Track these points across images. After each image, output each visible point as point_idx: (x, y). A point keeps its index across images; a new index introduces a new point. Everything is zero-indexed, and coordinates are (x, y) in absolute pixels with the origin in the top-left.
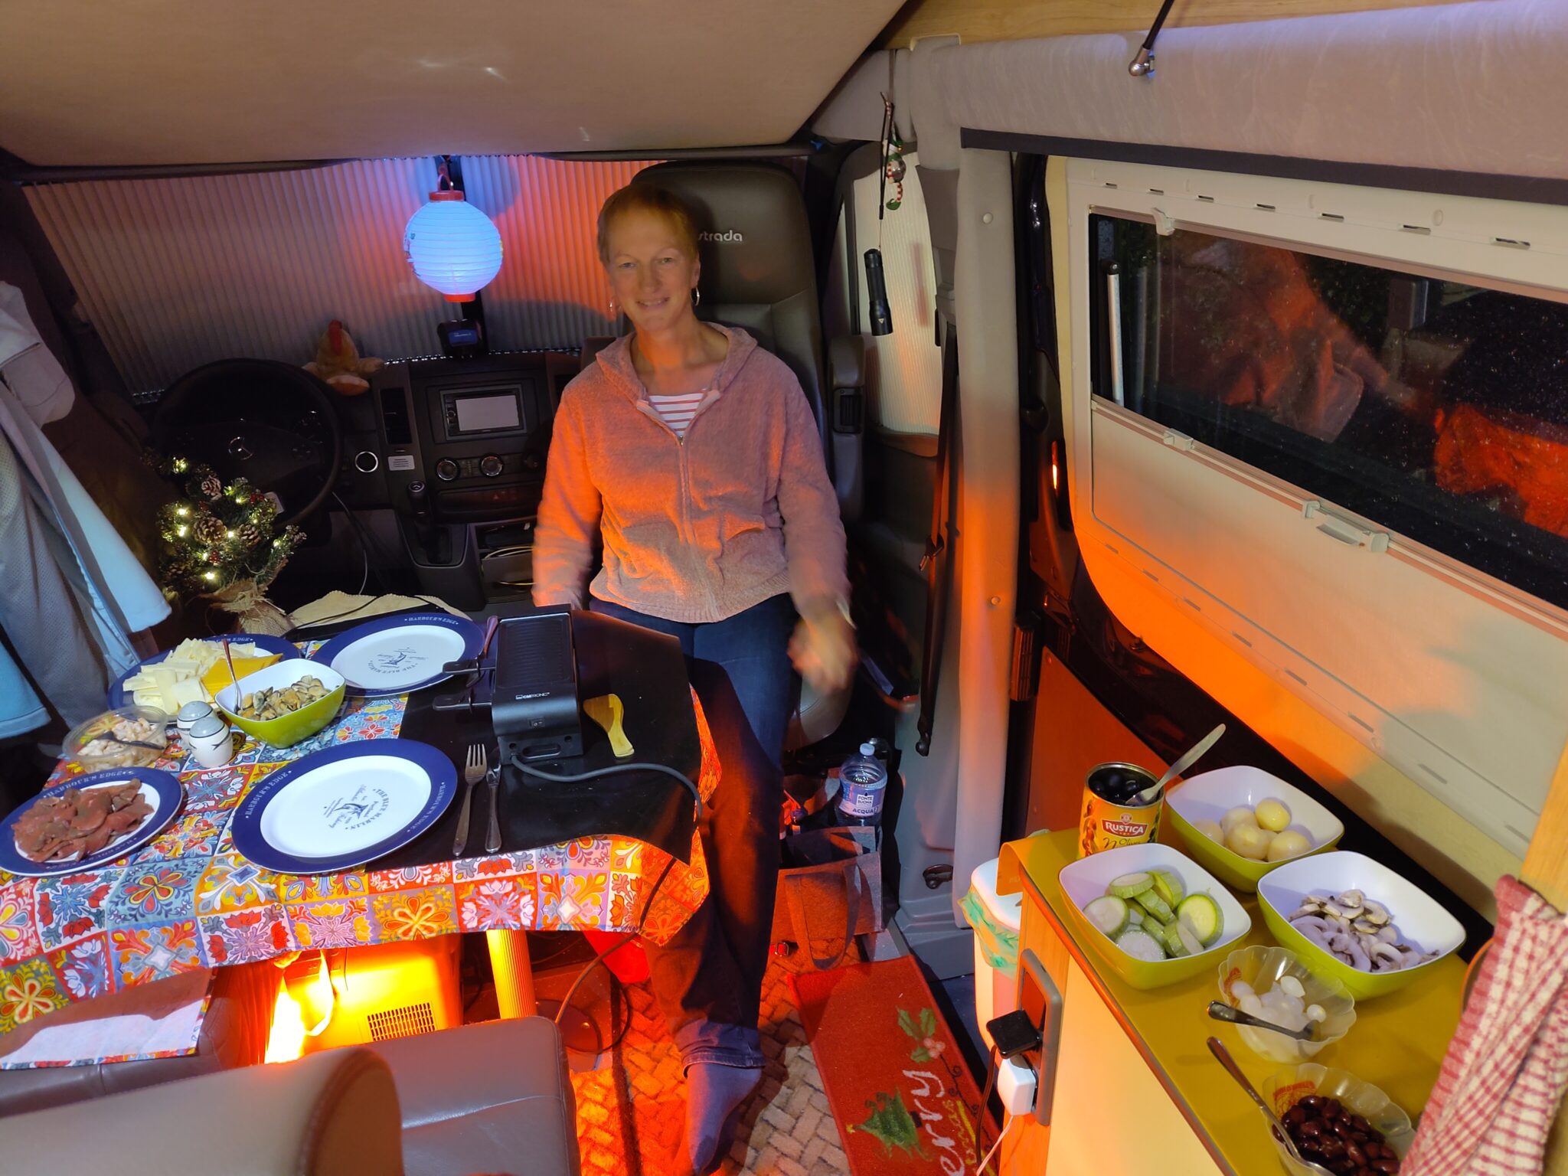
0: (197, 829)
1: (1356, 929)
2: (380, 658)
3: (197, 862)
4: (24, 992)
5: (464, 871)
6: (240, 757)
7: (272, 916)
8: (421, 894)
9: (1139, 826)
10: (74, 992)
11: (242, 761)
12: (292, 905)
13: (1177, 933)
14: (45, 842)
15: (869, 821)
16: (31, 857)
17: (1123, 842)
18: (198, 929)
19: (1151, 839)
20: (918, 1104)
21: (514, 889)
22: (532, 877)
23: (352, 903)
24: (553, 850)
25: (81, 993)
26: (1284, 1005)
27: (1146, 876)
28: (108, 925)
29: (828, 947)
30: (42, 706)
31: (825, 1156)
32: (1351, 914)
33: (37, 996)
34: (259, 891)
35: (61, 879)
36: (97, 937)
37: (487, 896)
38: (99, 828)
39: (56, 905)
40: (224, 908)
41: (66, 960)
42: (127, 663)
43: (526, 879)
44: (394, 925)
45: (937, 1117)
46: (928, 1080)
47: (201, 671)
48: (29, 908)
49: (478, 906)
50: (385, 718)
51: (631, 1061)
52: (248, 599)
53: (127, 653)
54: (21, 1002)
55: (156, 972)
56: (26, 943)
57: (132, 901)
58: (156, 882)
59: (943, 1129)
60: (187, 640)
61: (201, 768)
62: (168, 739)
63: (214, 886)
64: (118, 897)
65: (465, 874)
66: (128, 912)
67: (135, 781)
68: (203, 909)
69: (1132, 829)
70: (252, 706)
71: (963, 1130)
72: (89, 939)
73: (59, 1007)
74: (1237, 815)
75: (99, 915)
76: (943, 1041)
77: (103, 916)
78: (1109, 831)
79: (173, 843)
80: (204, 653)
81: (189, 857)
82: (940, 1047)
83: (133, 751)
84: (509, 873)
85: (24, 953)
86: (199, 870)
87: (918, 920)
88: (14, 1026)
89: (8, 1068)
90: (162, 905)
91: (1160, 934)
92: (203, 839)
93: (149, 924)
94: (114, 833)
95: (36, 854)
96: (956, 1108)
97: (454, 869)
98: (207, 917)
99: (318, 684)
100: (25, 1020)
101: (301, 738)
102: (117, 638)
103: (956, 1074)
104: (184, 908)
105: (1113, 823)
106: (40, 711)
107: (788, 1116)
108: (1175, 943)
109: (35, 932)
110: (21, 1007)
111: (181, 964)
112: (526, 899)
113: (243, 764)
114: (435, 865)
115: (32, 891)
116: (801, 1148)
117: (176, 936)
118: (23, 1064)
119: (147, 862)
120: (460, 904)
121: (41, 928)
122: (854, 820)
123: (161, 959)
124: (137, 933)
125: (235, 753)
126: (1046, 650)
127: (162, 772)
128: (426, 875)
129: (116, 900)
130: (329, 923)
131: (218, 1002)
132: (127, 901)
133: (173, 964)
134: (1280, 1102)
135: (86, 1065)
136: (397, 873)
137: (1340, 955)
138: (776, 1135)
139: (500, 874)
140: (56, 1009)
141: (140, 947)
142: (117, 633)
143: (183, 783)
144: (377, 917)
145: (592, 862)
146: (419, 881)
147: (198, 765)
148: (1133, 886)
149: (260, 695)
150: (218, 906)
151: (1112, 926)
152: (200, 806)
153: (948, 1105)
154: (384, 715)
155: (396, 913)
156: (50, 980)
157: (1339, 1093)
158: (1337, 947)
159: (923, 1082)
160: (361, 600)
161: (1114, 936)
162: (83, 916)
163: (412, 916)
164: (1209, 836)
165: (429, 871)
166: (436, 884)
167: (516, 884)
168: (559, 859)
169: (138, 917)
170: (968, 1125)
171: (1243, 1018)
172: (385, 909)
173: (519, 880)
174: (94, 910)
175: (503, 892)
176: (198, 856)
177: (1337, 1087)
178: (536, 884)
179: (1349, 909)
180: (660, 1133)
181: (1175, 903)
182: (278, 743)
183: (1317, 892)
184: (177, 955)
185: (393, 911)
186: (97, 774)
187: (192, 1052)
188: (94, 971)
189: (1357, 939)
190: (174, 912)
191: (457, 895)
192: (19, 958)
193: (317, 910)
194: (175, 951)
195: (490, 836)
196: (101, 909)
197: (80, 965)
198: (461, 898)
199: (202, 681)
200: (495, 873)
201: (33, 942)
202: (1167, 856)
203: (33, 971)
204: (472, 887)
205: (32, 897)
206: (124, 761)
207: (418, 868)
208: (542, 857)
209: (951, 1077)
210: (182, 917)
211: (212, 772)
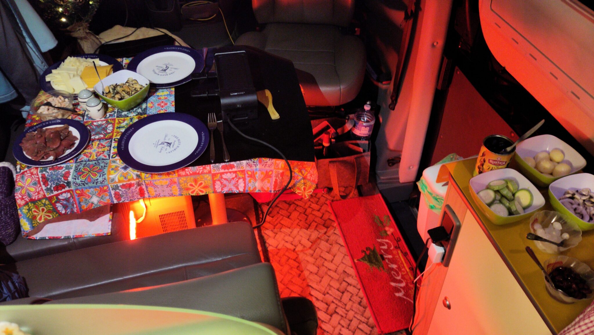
0: (98, 147)
1: (585, 204)
2: (158, 68)
3: (104, 162)
4: (40, 211)
5: (216, 169)
6: (108, 115)
7: (139, 184)
8: (199, 177)
9: (503, 162)
10: (60, 212)
11: (109, 117)
12: (147, 181)
13: (515, 205)
14: (38, 153)
15: (366, 138)
16: (33, 158)
17: (496, 168)
18: (109, 189)
19: (508, 167)
20: (382, 251)
21: (236, 176)
22: (243, 171)
23: (171, 180)
24: (251, 161)
25: (63, 212)
26: (554, 233)
27: (503, 182)
28: (73, 188)
29: (345, 190)
30: (13, 89)
31: (346, 270)
32: (584, 198)
33: (45, 213)
34: (133, 174)
35: (48, 168)
36: (68, 191)
37: (225, 179)
38: (58, 147)
39: (49, 179)
40: (120, 181)
41: (56, 200)
42: (43, 67)
43: (241, 172)
44: (188, 189)
45: (390, 257)
46: (387, 243)
47: (79, 72)
48: (37, 179)
49: (221, 183)
50: (167, 98)
51: (265, 233)
52: (81, 31)
53: (42, 63)
54: (39, 215)
55: (94, 205)
56: (39, 193)
57: (82, 178)
58: (89, 170)
59: (393, 261)
60: (69, 57)
61: (92, 119)
62: (74, 105)
63: (115, 172)
64: (75, 176)
65: (216, 170)
66: (81, 183)
67: (66, 125)
68: (111, 182)
69: (500, 163)
70: (109, 92)
71: (401, 262)
72: (65, 192)
73: (55, 217)
74: (542, 155)
75: (69, 184)
76: (393, 228)
77: (70, 184)
78: (491, 163)
79: (91, 153)
80: (78, 64)
81: (99, 160)
82: (392, 230)
83: (62, 112)
84: (234, 170)
85: (38, 197)
86: (106, 165)
87: (383, 180)
88: (38, 224)
89: (38, 239)
90: (94, 180)
91: (507, 204)
92: (103, 152)
93: (89, 187)
94: (65, 149)
95: (34, 157)
96: (398, 253)
97: (212, 168)
98: (113, 185)
99: (136, 82)
100: (41, 221)
101: (133, 107)
102: (37, 56)
103: (398, 240)
104: (103, 181)
105: (493, 160)
106: (13, 92)
107: (331, 255)
108: (513, 208)
109: (42, 189)
110: (39, 217)
111: (103, 202)
112: (241, 181)
113: (110, 118)
114: (204, 166)
115: (37, 173)
116: (337, 267)
117: (100, 191)
118: (43, 238)
119: (82, 161)
120: (214, 182)
121: (44, 187)
122: (359, 138)
123: (95, 200)
124: (85, 190)
125: (105, 113)
126: (457, 68)
127: (75, 121)
128: (200, 170)
129: (75, 177)
130: (162, 187)
131: (115, 214)
132: (79, 178)
133: (99, 202)
134: (549, 269)
135: (67, 238)
136: (188, 169)
137: (578, 215)
138: (326, 262)
139: (230, 170)
140: (53, 217)
141: (86, 195)
142: (37, 54)
143: (87, 126)
144: (181, 186)
145: (267, 166)
146: (198, 172)
147: (90, 118)
148: (498, 186)
149: (112, 87)
150: (117, 180)
151: (489, 201)
152: (97, 137)
153: (395, 252)
154: (166, 97)
155: (188, 184)
156: (50, 207)
157: (572, 266)
158: (578, 211)
159: (385, 243)
160: (130, 30)
161: (490, 205)
162: (61, 183)
163: (195, 186)
164: (530, 164)
165: (202, 168)
166: (204, 173)
167: (237, 175)
168: (254, 164)
169: (85, 184)
170: (403, 259)
171: (538, 238)
172: (184, 183)
173: (238, 173)
174: (66, 181)
175: (231, 177)
176: (103, 159)
177: (571, 264)
178: (245, 175)
179: (584, 196)
180: (279, 261)
181: (514, 192)
182: (124, 109)
183: (572, 189)
184: (101, 198)
185: (187, 184)
186: (48, 121)
187: (109, 234)
188: (68, 204)
189: (585, 208)
190: (99, 182)
191: (213, 178)
192: (36, 199)
193: (157, 183)
194: (101, 197)
195: (224, 154)
196: (69, 181)
197: (62, 202)
198: (215, 179)
199: (81, 78)
200: (228, 169)
201: (42, 193)
202: (513, 173)
203: (43, 204)
204: (219, 175)
205: (38, 175)
206: (58, 115)
207: (197, 167)
208: (247, 164)
209: (396, 242)
210: (103, 184)
211: (98, 121)
